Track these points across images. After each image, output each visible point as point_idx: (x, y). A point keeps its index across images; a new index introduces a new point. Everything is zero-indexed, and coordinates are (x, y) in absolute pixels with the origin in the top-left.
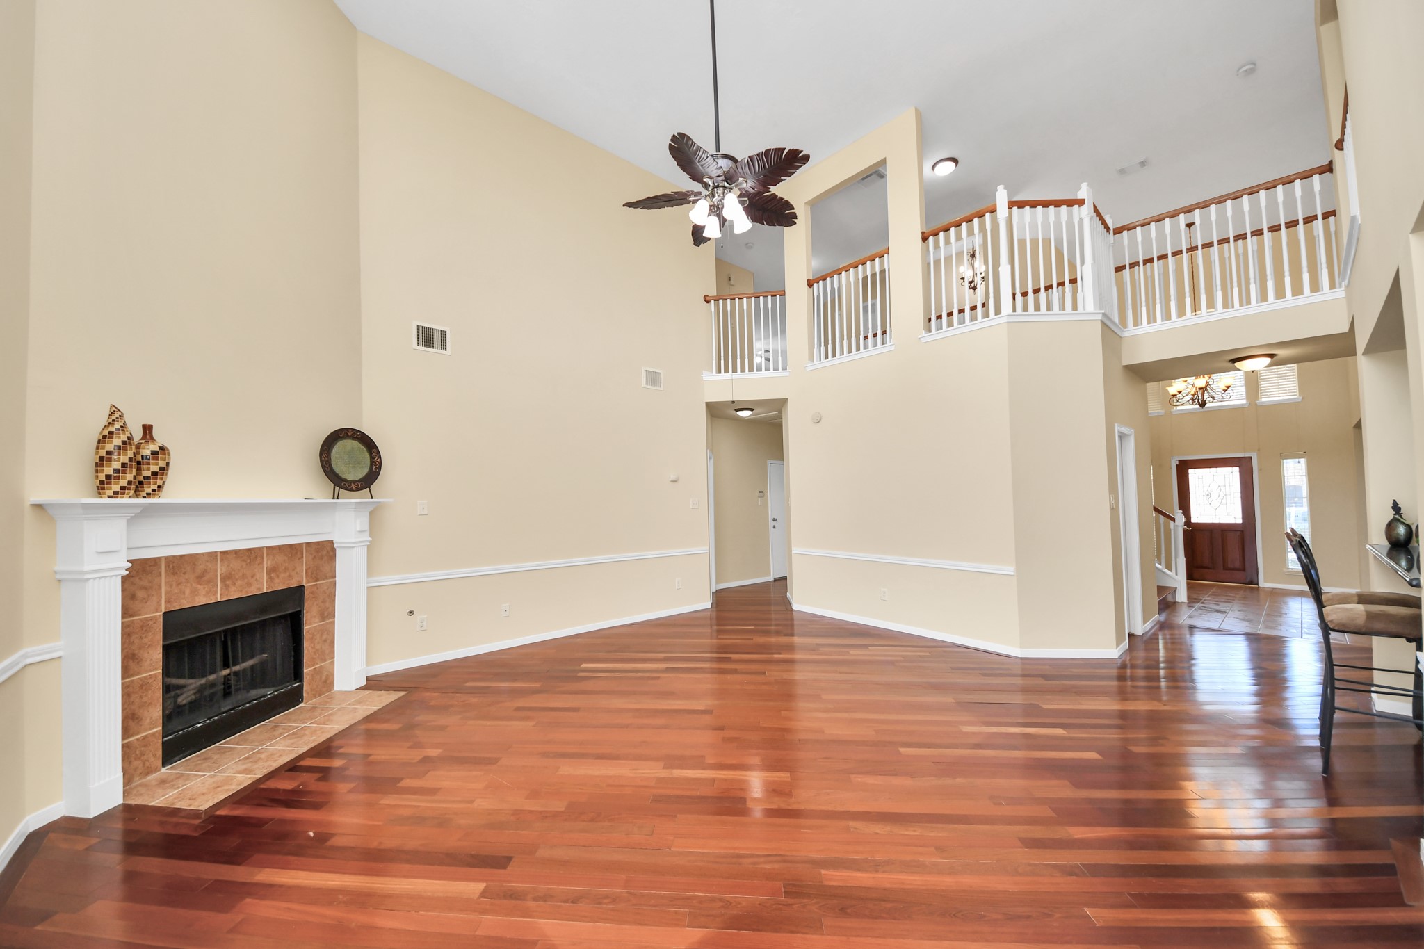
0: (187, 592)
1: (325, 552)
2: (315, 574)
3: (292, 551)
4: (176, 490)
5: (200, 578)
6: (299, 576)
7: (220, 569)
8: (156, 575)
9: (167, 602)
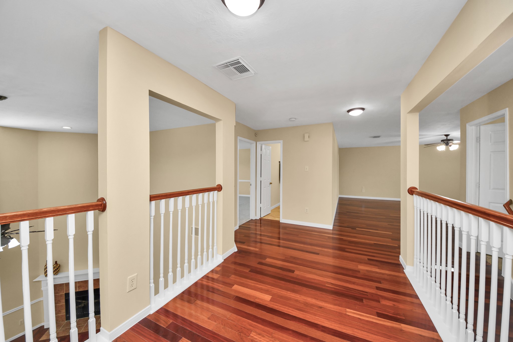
8: (64, 286)
9: (65, 291)
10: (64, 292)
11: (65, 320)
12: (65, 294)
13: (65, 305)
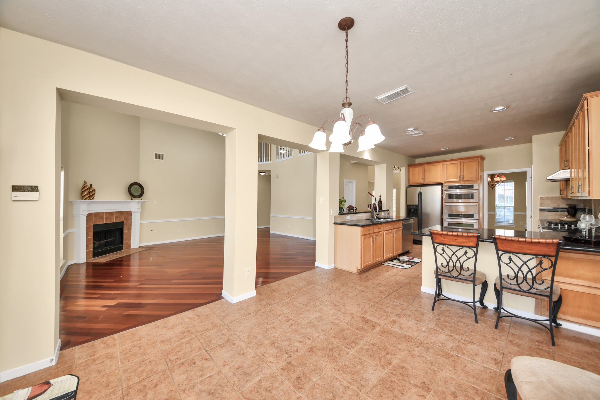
0: (98, 221)
1: (129, 214)
2: (126, 219)
3: (121, 213)
4: (97, 198)
5: (100, 218)
6: (123, 219)
7: (105, 216)
8: (92, 216)
9: (94, 222)
10: (92, 223)
11: (92, 257)
12: (94, 225)
13: (92, 238)
